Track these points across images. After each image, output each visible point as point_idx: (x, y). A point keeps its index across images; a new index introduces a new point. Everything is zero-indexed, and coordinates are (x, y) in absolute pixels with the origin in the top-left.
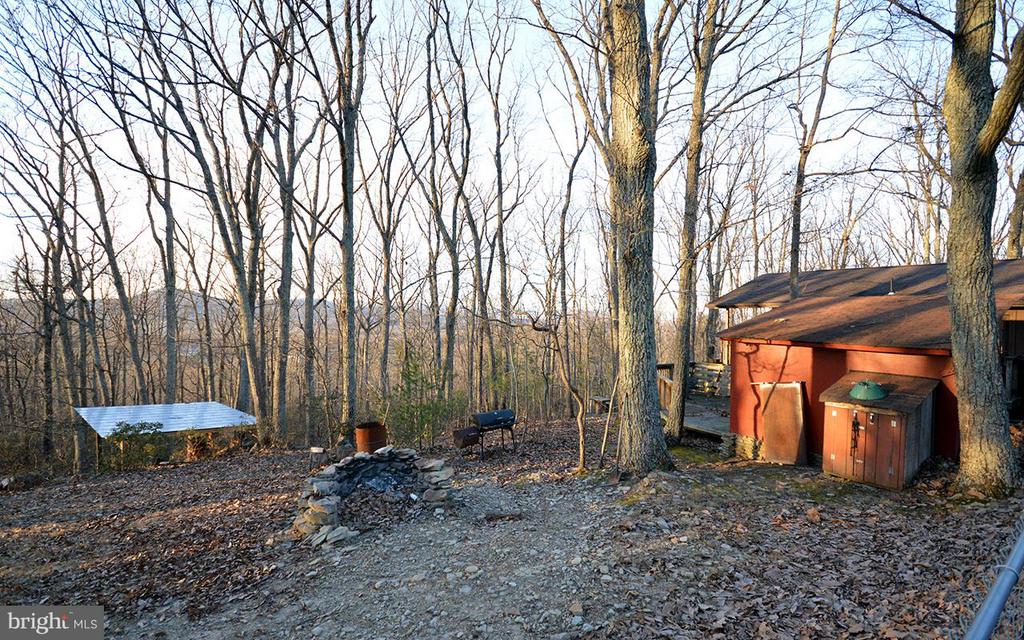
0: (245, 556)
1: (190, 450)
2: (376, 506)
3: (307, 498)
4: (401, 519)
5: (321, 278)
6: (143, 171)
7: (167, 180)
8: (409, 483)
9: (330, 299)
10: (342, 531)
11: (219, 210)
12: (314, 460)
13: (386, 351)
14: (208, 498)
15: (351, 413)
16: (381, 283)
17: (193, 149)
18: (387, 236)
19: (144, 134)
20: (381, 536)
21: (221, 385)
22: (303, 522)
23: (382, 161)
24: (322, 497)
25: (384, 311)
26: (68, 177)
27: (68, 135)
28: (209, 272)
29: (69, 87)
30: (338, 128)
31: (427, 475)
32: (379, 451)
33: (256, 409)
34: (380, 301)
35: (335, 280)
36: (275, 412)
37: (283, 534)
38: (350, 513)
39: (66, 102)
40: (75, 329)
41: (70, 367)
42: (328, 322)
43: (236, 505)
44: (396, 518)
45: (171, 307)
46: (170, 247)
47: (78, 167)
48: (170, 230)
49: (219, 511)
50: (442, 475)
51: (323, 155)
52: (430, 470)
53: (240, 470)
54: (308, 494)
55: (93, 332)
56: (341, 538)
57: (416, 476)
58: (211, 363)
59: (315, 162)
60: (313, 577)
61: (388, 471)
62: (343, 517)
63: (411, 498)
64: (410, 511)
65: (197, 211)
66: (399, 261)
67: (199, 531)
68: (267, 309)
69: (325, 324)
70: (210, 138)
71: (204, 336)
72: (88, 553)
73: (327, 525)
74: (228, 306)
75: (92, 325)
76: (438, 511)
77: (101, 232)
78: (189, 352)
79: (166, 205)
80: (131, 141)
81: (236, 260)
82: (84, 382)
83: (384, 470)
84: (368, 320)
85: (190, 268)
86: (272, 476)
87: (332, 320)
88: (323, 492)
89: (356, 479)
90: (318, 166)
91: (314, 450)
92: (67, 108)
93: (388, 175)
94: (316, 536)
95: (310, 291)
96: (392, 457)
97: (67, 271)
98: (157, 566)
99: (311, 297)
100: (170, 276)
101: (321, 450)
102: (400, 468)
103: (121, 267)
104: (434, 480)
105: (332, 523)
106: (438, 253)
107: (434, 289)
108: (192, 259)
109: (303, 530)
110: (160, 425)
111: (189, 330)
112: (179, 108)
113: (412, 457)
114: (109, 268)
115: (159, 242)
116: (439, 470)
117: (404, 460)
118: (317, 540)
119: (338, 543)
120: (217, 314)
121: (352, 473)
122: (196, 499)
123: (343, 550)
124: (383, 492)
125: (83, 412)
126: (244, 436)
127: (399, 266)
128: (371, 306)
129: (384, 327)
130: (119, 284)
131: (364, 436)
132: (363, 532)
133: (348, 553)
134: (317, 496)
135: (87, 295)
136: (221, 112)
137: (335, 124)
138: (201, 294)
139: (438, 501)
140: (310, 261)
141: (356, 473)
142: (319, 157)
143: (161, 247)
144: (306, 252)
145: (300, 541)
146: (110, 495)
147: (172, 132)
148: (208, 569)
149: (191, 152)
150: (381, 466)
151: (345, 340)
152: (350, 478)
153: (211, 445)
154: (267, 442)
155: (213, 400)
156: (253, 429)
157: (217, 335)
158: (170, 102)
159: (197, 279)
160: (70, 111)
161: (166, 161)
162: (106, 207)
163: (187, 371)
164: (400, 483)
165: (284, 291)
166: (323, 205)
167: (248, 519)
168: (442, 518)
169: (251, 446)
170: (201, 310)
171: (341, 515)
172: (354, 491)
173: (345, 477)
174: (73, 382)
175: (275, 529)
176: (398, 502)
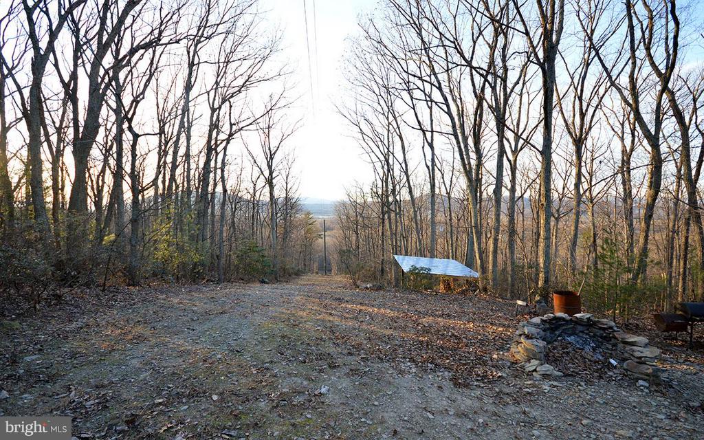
0: (480, 360)
1: (442, 286)
2: (576, 358)
3: (520, 335)
4: (600, 377)
5: (520, 181)
6: (421, 129)
7: (432, 131)
8: (608, 349)
9: (526, 196)
10: (548, 368)
11: (460, 144)
12: (519, 309)
13: (576, 235)
14: (455, 317)
15: (546, 281)
16: (572, 181)
17: (446, 110)
18: (579, 142)
19: (422, 107)
20: (583, 384)
21: (456, 250)
22: (518, 351)
23: (576, 81)
24: (531, 338)
25: (574, 203)
26: (390, 140)
27: (391, 118)
28: (451, 182)
29: (391, 94)
30: (541, 65)
31: (628, 348)
32: (578, 315)
33: (479, 268)
34: (570, 195)
35: (531, 181)
36: (490, 271)
37: (503, 354)
38: (553, 356)
39: (390, 102)
40: (393, 215)
41: (392, 234)
42: (524, 213)
43: (471, 326)
44: (596, 374)
45: (433, 203)
46: (433, 169)
47: (395, 134)
48: (433, 160)
49: (462, 326)
50: (647, 352)
51: (524, 90)
52: (632, 344)
53: (470, 304)
54: (521, 333)
55: (400, 217)
56: (548, 373)
57: (615, 345)
58: (452, 236)
59: (518, 97)
60: (529, 393)
61: (587, 334)
62: (547, 358)
63: (610, 362)
64: (611, 373)
65: (445, 147)
66: (588, 161)
67: (453, 335)
68: (483, 204)
69: (522, 213)
70: (455, 101)
71: (448, 221)
72: (404, 328)
73: (536, 359)
74: (460, 202)
75: (399, 213)
76: (641, 382)
77: (404, 165)
78: (440, 229)
79: (431, 146)
80: (416, 114)
81: (468, 173)
82: (396, 242)
83: (582, 332)
84: (558, 210)
85: (442, 181)
86: (491, 313)
87: (528, 211)
88: (532, 335)
89: (557, 333)
90: (521, 100)
91: (519, 302)
92: (390, 105)
93: (582, 91)
94: (528, 365)
95: (513, 190)
96: (589, 324)
97: (390, 187)
98: (435, 347)
99: (514, 194)
100: (433, 186)
101: (525, 304)
102: (598, 334)
103: (411, 184)
104: (637, 354)
105: (540, 359)
106: (632, 150)
107: (626, 183)
108: (443, 175)
109: (518, 357)
110: (430, 270)
111: (440, 217)
112: (440, 88)
113: (611, 328)
114: (407, 183)
115: (428, 167)
116: (642, 346)
117: (604, 329)
118: (529, 367)
119: (546, 376)
120: (456, 207)
121: (553, 326)
122: (449, 315)
123: (551, 383)
124: (582, 349)
125: (396, 257)
126: (471, 284)
127: (588, 166)
128: (560, 200)
129: (574, 217)
130: (411, 192)
131: (560, 301)
132: (566, 375)
133: (555, 386)
134: (528, 337)
135: (398, 197)
136: (459, 83)
137: (539, 63)
138: (447, 195)
139: (642, 374)
140: (513, 169)
141: (557, 328)
142: (521, 93)
143: (429, 170)
144: (510, 164)
145: (516, 364)
146: (410, 302)
147: (436, 103)
148: (461, 360)
149: (445, 112)
150: (580, 328)
151: (543, 226)
152: (552, 330)
153: (452, 285)
154: (485, 290)
155: (453, 259)
156: (476, 280)
157: (455, 220)
158: (434, 85)
159: (445, 186)
160: (391, 106)
161: (432, 121)
162: (406, 152)
163: (439, 240)
164: (599, 347)
165: (497, 191)
166: (524, 127)
167: (479, 337)
168: (647, 391)
169: (475, 291)
170: (447, 205)
171: (547, 355)
172: (555, 341)
173: (548, 329)
174: (392, 242)
175: (497, 349)
176: (598, 362)
